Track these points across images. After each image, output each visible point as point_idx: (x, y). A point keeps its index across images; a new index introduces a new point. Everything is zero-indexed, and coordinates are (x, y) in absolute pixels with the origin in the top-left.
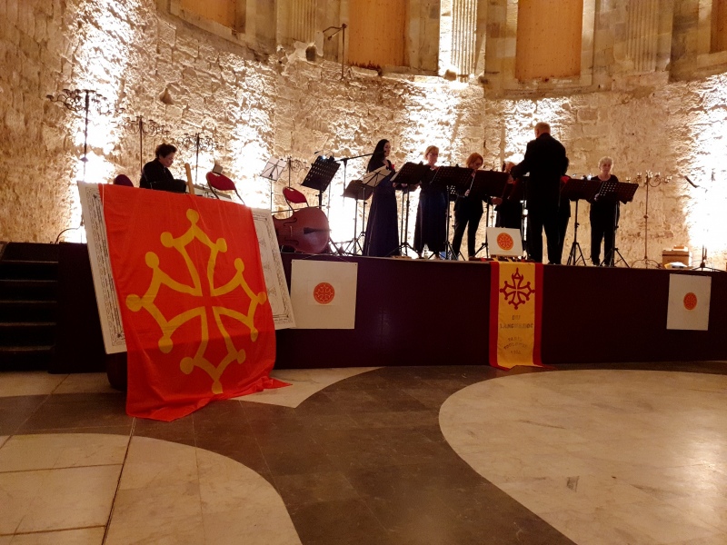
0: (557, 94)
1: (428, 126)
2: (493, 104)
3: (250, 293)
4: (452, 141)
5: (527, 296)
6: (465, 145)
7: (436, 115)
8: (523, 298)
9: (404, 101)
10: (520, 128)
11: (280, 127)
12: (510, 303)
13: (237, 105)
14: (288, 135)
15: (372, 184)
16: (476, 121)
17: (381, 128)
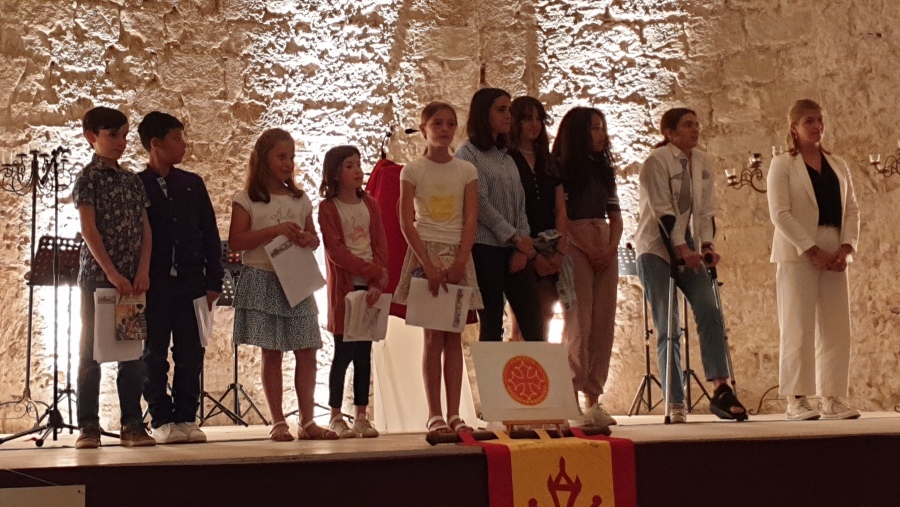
4: (392, 68)
6: (428, 78)
10: (576, 28)
16: (454, 10)
17: (184, 38)
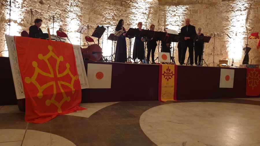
0: (184, 4)
1: (139, 14)
2: (162, 7)
3: (72, 76)
4: (147, 20)
5: (172, 76)
6: (152, 21)
7: (141, 10)
8: (170, 77)
9: (130, 5)
10: (171, 16)
11: (84, 13)
12: (166, 79)
13: (69, 5)
14: (87, 16)
15: (118, 36)
16: (156, 13)
17: (122, 15)
